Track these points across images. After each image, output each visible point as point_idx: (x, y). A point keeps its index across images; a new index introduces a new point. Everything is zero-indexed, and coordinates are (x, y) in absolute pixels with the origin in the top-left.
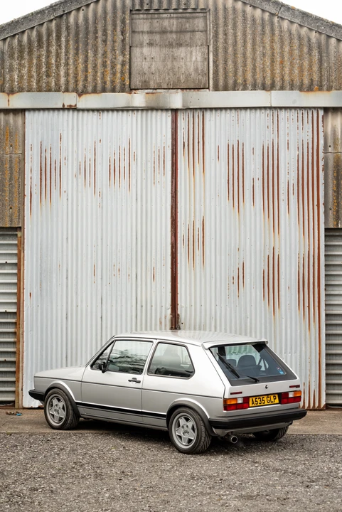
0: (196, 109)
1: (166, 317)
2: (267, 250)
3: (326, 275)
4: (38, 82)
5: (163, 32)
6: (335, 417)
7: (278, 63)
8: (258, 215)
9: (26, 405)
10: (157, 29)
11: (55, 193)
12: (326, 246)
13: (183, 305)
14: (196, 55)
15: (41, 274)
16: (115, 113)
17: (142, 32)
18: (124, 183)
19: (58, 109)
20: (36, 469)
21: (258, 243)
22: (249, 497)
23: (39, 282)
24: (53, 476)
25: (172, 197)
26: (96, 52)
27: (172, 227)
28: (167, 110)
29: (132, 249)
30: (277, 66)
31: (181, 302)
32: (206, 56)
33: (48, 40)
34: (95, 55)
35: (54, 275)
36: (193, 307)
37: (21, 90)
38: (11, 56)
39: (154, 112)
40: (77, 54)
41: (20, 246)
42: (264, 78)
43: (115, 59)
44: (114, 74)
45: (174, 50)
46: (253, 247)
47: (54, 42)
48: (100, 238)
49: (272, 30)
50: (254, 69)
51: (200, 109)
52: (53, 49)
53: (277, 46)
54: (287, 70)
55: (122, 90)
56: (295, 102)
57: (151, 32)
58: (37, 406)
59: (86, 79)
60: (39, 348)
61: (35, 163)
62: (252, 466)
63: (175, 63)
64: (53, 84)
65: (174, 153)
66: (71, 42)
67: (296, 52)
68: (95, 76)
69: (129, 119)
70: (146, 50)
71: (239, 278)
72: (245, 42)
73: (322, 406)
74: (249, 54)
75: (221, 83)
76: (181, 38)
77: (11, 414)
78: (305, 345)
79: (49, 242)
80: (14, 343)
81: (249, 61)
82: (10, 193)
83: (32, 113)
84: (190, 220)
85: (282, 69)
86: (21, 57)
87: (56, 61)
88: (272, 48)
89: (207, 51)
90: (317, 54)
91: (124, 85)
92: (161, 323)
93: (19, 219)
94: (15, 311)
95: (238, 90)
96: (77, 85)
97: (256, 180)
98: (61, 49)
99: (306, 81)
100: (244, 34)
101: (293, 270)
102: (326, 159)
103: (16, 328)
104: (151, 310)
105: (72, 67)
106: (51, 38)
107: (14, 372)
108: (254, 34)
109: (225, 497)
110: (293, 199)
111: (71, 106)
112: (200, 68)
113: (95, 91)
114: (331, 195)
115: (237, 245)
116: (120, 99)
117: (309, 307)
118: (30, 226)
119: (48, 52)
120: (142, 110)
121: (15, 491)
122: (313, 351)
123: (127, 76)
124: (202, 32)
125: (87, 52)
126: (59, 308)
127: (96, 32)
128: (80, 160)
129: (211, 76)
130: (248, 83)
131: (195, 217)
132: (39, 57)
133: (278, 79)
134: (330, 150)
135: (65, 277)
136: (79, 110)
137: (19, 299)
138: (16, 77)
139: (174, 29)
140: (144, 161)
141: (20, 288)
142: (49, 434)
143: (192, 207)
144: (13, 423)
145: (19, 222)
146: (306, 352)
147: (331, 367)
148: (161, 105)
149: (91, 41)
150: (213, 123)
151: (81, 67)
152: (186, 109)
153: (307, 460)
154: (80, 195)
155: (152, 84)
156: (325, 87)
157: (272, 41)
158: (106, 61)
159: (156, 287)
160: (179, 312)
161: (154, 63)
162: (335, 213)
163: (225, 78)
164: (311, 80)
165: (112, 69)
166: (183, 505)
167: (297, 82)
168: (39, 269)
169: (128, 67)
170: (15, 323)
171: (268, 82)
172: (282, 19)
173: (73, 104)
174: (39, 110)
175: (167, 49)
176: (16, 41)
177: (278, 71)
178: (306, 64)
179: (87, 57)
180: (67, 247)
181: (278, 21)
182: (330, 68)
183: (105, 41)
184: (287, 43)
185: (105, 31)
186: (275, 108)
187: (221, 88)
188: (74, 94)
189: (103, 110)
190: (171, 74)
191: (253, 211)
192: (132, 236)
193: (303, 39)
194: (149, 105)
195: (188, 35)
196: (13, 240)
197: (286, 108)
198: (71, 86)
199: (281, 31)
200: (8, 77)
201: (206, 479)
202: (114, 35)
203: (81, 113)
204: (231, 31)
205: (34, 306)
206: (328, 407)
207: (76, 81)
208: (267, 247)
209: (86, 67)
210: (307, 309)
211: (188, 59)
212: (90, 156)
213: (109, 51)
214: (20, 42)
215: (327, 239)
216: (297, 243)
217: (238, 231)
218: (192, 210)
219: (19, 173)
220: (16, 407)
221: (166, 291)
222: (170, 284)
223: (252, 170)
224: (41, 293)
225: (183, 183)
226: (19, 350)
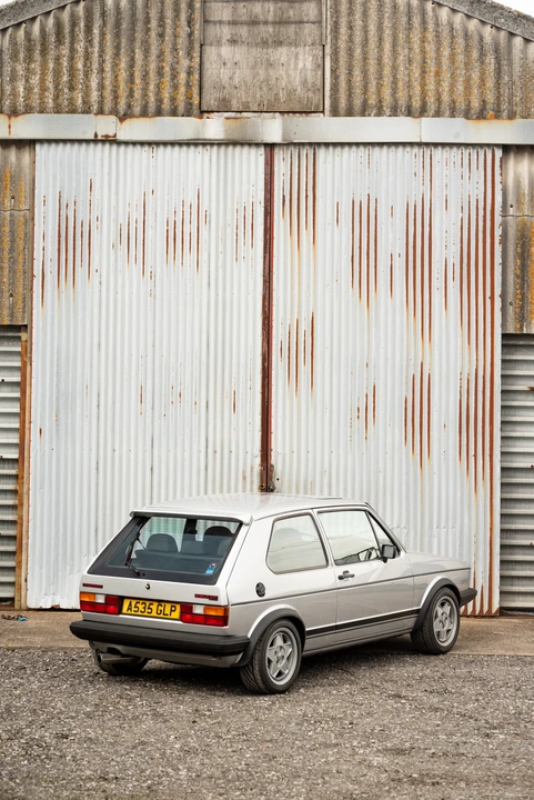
0: (303, 144)
1: (252, 468)
2: (412, 367)
3: (503, 407)
4: (56, 98)
5: (253, 23)
6: (515, 628)
7: (432, 74)
8: (398, 311)
9: (33, 606)
10: (244, 18)
11: (81, 272)
12: (503, 361)
13: (279, 451)
14: (305, 60)
15: (58, 399)
16: (177, 148)
17: (221, 22)
18: (190, 259)
19: (87, 141)
20: (59, 704)
21: (398, 355)
22: (400, 752)
23: (54, 412)
24: (89, 716)
25: (265, 282)
26: (147, 52)
27: (263, 329)
28: (258, 145)
29: (200, 362)
30: (431, 79)
31: (276, 447)
32: (320, 62)
33: (72, 32)
34: (146, 57)
35: (78, 402)
36: (295, 454)
37: (28, 110)
38: (14, 57)
39: (238, 148)
40: (117, 54)
41: (26, 355)
42: (410, 97)
43: (177, 63)
44: (175, 87)
45: (270, 50)
46: (389, 362)
47: (81, 36)
48: (150, 344)
49: (424, 22)
50: (395, 82)
51: (310, 144)
52: (80, 46)
53: (430, 48)
54: (446, 85)
55: (188, 113)
56: (457, 135)
57: (234, 23)
58: (49, 607)
59: (131, 94)
61: (50, 227)
62: (396, 703)
63: (271, 72)
64: (80, 101)
65: (269, 213)
66: (109, 37)
67: (460, 58)
68: (145, 90)
69: (199, 158)
70: (226, 51)
71: (368, 410)
72: (380, 40)
73: (494, 611)
74: (387, 59)
75: (343, 104)
76: (280, 32)
77: (9, 618)
78: (469, 515)
79: (71, 348)
80: (14, 507)
81: (387, 71)
82: (10, 272)
83: (46, 146)
84: (291, 319)
85: (438, 83)
86: (29, 59)
87: (85, 66)
88: (423, 51)
89: (321, 53)
90: (493, 61)
91: (191, 104)
92: (244, 478)
93: (24, 312)
94: (16, 456)
95: (369, 115)
96: (116, 104)
97: (396, 257)
98: (92, 46)
99: (476, 104)
100: (380, 28)
102: (504, 225)
103: (18, 483)
104: (230, 458)
105: (108, 75)
106: (77, 29)
107: (13, 553)
108: (395, 28)
109: (362, 751)
110: (453, 287)
111: (107, 136)
112: (310, 80)
113: (144, 114)
114: (512, 281)
115: (365, 357)
116: (186, 127)
117: (475, 456)
118: (41, 324)
119: (73, 50)
120: (219, 144)
121: (32, 739)
122: (481, 525)
123: (195, 90)
124: (314, 23)
125: (133, 51)
126: (86, 452)
127: (147, 21)
128: (121, 221)
129: (327, 93)
130: (384, 104)
131: (299, 312)
132: (58, 59)
133: (431, 100)
134: (511, 211)
135: (95, 404)
136: (119, 143)
137: (23, 438)
138: (22, 89)
139: (270, 18)
140: (221, 225)
141: (24, 421)
142: (72, 649)
143: (296, 298)
144: (15, 631)
145: (23, 318)
146: (469, 526)
147: (507, 551)
148: (249, 137)
149: (139, 35)
150: (329, 166)
151: (123, 75)
152: (288, 144)
153: (481, 694)
154: (120, 276)
155: (235, 105)
156: (505, 114)
157: (423, 40)
158: (163, 67)
159: (238, 422)
160: (273, 463)
161: (238, 71)
162: (518, 310)
163: (350, 96)
164: (484, 101)
165: (172, 80)
166: (298, 763)
167: (461, 105)
168: (54, 391)
169: (197, 77)
170: (16, 477)
171: (416, 104)
172: (440, 5)
173: (111, 134)
174: (57, 141)
175: (259, 50)
176: (21, 33)
177: (431, 87)
178: (475, 76)
179: (133, 59)
180: (99, 358)
181: (433, 9)
182: (513, 84)
183: (161, 36)
184: (446, 43)
185: (162, 19)
186: (427, 144)
187: (342, 112)
188: (113, 118)
189: (158, 144)
190: (265, 89)
191: (391, 305)
192: (200, 341)
193: (471, 37)
194: (231, 137)
195: (292, 28)
196: (14, 346)
197: (443, 145)
198: (108, 105)
199: (437, 25)
200: (8, 89)
201: (327, 722)
202: (175, 26)
203: (122, 148)
204: (358, 23)
205: (46, 449)
206: (504, 612)
207: (116, 98)
208: (412, 362)
209: (132, 76)
210: (472, 460)
211: (292, 67)
212: (137, 215)
213: (168, 51)
214: (28, 34)
215: (506, 350)
216: (459, 356)
217: (366, 337)
218: (296, 303)
219: (25, 241)
220: (16, 607)
221: (253, 426)
222: (260, 417)
223: (390, 242)
224: (57, 430)
225: (282, 260)
226: (21, 518)
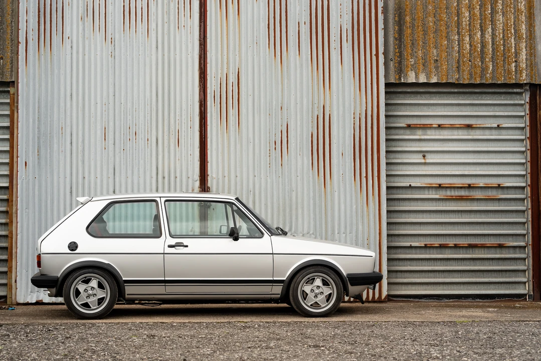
1: (193, 190)
2: (316, 110)
3: (387, 140)
6: (402, 307)
8: (304, 65)
9: (21, 300)
11: (56, 39)
12: (386, 105)
13: (214, 176)
15: (39, 138)
18: (142, 27)
21: (305, 100)
23: (36, 148)
25: (200, 44)
27: (200, 81)
29: (151, 108)
31: (212, 173)
35: (56, 140)
36: (226, 178)
41: (13, 105)
46: (298, 105)
48: (111, 94)
58: (34, 301)
60: (37, 230)
61: (32, 5)
62: (316, 349)
71: (282, 143)
73: (383, 297)
78: (363, 223)
79: (49, 98)
80: (5, 224)
82: (1, 40)
84: (222, 73)
93: (12, 71)
94: (7, 185)
97: (302, 25)
101: (347, 133)
102: (385, 1)
103: (8, 206)
104: (175, 182)
107: (6, 261)
110: (347, 47)
114: (392, 42)
115: (280, 102)
117: (366, 177)
118: (25, 80)
122: (372, 231)
126: (62, 180)
131: (228, 68)
135: (69, 142)
137: (12, 170)
141: (13, 156)
143: (225, 57)
145: (11, 76)
146: (363, 232)
147: (393, 251)
154: (87, 42)
159: (181, 155)
160: (209, 185)
162: (397, 65)
168: (36, 133)
170: (7, 200)
180: (71, 105)
191: (299, 62)
192: (151, 91)
196: (4, 98)
205: (31, 177)
206: (391, 298)
208: (316, 106)
210: (364, 180)
215: (388, 96)
216: (352, 100)
217: (280, 86)
218: (225, 61)
219: (12, 16)
220: (8, 303)
221: (193, 158)
222: (198, 150)
223: (297, 13)
224: (39, 163)
225: (213, 28)
226: (11, 233)
